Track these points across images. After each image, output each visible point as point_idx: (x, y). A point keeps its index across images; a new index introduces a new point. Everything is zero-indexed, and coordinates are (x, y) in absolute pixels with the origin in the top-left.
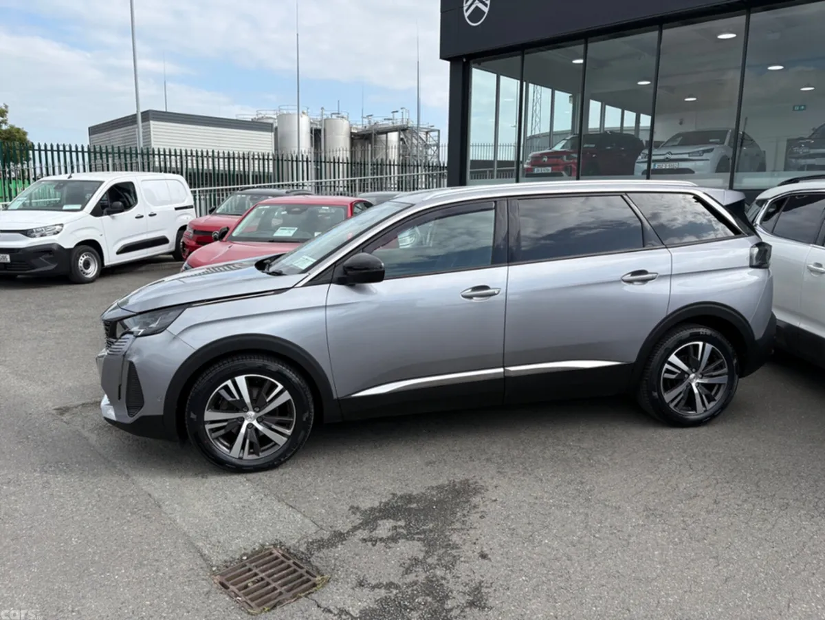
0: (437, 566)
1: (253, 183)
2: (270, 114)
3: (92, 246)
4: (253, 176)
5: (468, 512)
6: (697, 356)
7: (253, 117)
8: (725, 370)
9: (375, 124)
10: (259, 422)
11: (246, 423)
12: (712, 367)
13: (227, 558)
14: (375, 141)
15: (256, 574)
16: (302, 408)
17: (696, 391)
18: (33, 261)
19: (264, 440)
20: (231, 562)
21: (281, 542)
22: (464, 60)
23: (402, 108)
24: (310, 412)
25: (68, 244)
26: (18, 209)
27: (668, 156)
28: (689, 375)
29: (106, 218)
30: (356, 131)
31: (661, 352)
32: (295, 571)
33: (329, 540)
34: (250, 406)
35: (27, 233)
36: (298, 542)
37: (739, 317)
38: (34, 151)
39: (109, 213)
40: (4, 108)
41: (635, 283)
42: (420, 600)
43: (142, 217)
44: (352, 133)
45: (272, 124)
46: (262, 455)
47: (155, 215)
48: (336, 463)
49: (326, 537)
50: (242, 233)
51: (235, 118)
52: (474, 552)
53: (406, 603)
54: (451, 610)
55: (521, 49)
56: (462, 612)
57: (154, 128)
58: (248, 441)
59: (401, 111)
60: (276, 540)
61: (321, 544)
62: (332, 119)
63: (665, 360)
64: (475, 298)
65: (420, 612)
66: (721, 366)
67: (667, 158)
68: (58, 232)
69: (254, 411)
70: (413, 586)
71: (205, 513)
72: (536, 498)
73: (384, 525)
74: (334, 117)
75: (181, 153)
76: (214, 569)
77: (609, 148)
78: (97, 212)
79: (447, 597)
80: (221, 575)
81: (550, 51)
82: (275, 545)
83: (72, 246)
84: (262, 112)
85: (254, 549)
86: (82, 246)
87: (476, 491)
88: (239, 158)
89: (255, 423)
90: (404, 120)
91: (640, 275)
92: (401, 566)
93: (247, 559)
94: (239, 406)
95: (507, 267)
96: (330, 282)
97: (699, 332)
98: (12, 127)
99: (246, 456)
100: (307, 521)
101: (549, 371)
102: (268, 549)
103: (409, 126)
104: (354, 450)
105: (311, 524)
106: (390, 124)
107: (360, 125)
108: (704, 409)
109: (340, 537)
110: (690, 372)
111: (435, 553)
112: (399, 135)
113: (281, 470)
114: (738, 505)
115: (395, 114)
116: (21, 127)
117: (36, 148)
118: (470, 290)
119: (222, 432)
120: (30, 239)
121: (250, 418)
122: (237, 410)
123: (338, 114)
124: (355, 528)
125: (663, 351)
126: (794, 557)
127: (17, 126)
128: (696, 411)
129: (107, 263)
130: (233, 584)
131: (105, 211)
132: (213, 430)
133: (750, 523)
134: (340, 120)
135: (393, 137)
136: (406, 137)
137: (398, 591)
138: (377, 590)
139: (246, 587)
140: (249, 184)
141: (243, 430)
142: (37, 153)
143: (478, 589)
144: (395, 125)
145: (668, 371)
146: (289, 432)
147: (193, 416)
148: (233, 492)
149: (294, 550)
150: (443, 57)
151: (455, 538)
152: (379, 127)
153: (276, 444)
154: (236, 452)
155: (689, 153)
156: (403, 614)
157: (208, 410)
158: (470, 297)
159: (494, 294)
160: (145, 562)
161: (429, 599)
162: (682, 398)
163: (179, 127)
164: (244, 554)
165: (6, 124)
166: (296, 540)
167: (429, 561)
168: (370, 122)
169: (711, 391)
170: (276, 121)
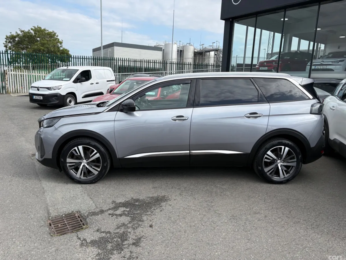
0: (130, 228)
1: (144, 72)
2: (161, 44)
3: (73, 95)
4: (144, 69)
5: (157, 208)
6: (281, 153)
7: (155, 45)
8: (295, 160)
9: (205, 48)
10: (87, 165)
11: (82, 164)
12: (289, 158)
13: (57, 214)
14: (204, 55)
15: (64, 222)
16: (104, 161)
17: (280, 168)
18: (50, 99)
19: (89, 172)
20: (58, 216)
21: (80, 211)
22: (231, 20)
23: (217, 41)
24: (107, 163)
25: (63, 93)
26: (48, 80)
27: (322, 63)
28: (277, 161)
29: (79, 84)
30: (197, 51)
31: (263, 149)
32: (79, 222)
33: (97, 212)
34: (84, 158)
35: (49, 89)
36: (86, 212)
37: (302, 136)
38: (71, 58)
39: (80, 82)
40: (61, 41)
41: (251, 118)
42: (115, 239)
43: (93, 84)
44: (195, 52)
45: (162, 48)
46: (88, 178)
47: (98, 83)
48: (118, 184)
49: (96, 211)
50: (118, 91)
51: (148, 45)
52: (148, 224)
53: (110, 240)
54: (125, 245)
55: (256, 14)
56: (128, 246)
57: (116, 49)
58: (83, 172)
59: (216, 42)
60: (79, 210)
61: (94, 214)
62: (186, 46)
63: (265, 153)
64: (177, 121)
65: (113, 244)
66: (293, 158)
67: (322, 64)
68: (60, 89)
69: (86, 160)
70: (116, 234)
71: (59, 197)
72: (188, 206)
73: (121, 209)
74: (188, 45)
75: (116, 59)
76: (50, 218)
77: (296, 59)
78: (75, 81)
79: (126, 240)
80: (51, 220)
81: (271, 15)
82: (77, 212)
83: (65, 94)
84: (158, 43)
85: (69, 212)
86: (68, 95)
87: (166, 200)
88: (139, 62)
89: (86, 165)
90: (217, 46)
91: (254, 115)
92: (117, 226)
93: (65, 216)
94: (79, 158)
95: (192, 108)
96: (118, 111)
97: (282, 142)
98: (64, 49)
99: (82, 177)
100: (93, 204)
101: (211, 154)
102: (74, 213)
103: (220, 49)
104: (128, 179)
105: (95, 206)
106: (211, 48)
107: (198, 48)
108: (284, 177)
109: (102, 212)
110: (277, 159)
111: (133, 223)
112: (215, 52)
113: (96, 184)
114: (275, 219)
115: (214, 44)
116: (67, 49)
117: (72, 57)
118: (175, 117)
119: (73, 167)
120: (50, 91)
121: (84, 163)
122: (79, 159)
123: (190, 44)
124: (109, 209)
125: (264, 149)
126: (285, 244)
127: (66, 48)
128: (280, 177)
129: (78, 101)
130: (53, 225)
131: (78, 81)
132: (70, 166)
133: (275, 228)
134: (190, 46)
135: (212, 53)
136: (218, 53)
137: (109, 235)
138: (102, 233)
139: (58, 226)
140: (142, 72)
141: (81, 167)
142: (73, 59)
143: (140, 239)
144: (213, 48)
145: (266, 158)
146: (99, 170)
147: (62, 160)
148: (73, 191)
149: (83, 215)
150: (222, 19)
151: (145, 218)
152: (207, 49)
153: (94, 174)
154: (78, 175)
155: (332, 62)
156: (106, 244)
157: (68, 158)
158: (175, 120)
159: (185, 120)
160: (26, 212)
161: (119, 240)
162: (273, 171)
163: (121, 48)
164: (64, 214)
165: (62, 47)
166: (86, 211)
167: (128, 225)
168: (203, 47)
169: (288, 169)
170: (164, 47)
